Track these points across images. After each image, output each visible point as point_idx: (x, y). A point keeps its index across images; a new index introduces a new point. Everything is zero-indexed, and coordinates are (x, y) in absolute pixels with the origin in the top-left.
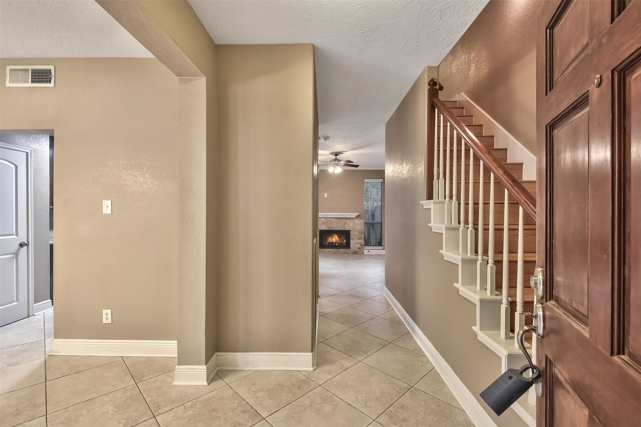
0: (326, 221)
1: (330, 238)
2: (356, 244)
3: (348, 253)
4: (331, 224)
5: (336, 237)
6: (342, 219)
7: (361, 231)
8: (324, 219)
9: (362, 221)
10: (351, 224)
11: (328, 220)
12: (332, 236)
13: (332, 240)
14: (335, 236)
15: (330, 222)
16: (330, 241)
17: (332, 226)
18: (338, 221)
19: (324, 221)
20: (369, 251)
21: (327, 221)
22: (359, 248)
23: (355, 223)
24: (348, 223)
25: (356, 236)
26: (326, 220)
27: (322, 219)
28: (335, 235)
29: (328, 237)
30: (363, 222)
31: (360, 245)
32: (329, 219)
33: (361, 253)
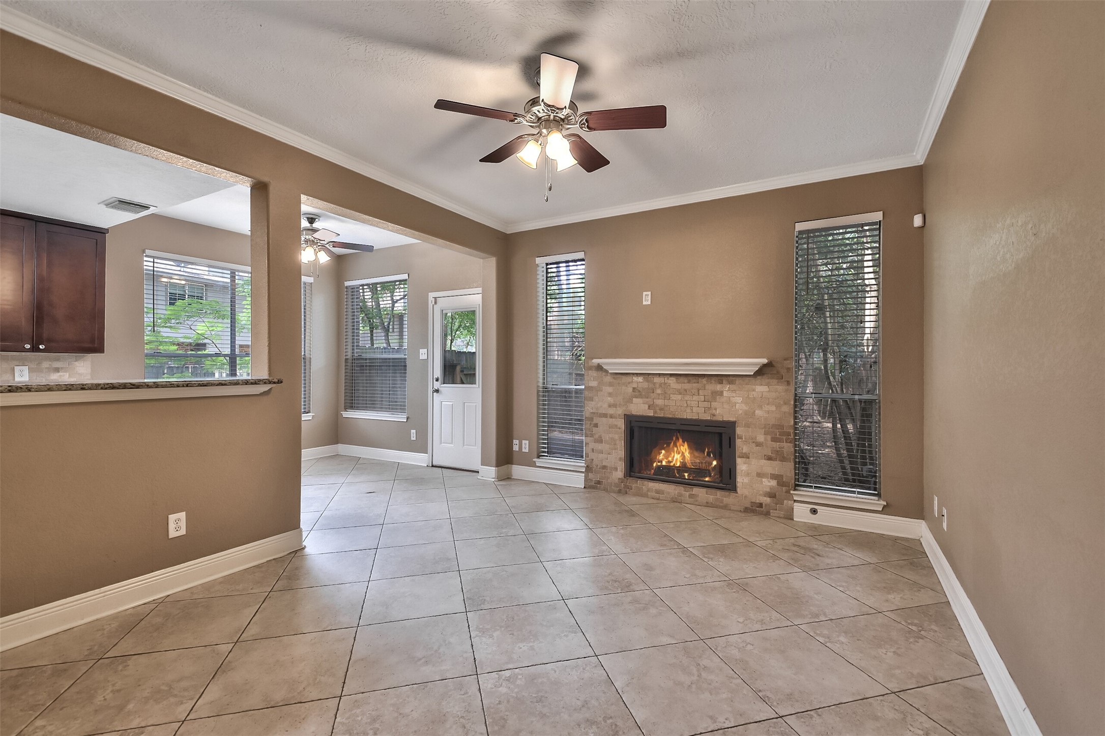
0: (646, 385)
1: (663, 452)
2: (760, 475)
3: (726, 507)
4: (665, 396)
5: (685, 449)
6: (704, 381)
7: (780, 427)
8: (640, 379)
9: (781, 388)
10: (739, 400)
11: (654, 384)
12: (668, 445)
13: (670, 459)
14: (678, 444)
15: (659, 391)
16: (664, 463)
17: (667, 402)
18: (687, 386)
19: (640, 385)
20: (814, 512)
21: (651, 386)
22: (772, 495)
23: (753, 394)
24: (724, 392)
25: (758, 444)
26: (648, 381)
27: (635, 379)
28: (681, 441)
29: (655, 451)
30: (786, 390)
31: (773, 483)
32: (657, 380)
33: (782, 514)
